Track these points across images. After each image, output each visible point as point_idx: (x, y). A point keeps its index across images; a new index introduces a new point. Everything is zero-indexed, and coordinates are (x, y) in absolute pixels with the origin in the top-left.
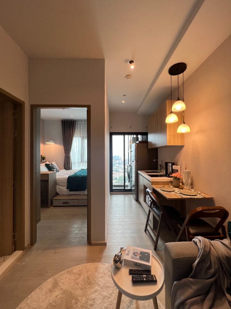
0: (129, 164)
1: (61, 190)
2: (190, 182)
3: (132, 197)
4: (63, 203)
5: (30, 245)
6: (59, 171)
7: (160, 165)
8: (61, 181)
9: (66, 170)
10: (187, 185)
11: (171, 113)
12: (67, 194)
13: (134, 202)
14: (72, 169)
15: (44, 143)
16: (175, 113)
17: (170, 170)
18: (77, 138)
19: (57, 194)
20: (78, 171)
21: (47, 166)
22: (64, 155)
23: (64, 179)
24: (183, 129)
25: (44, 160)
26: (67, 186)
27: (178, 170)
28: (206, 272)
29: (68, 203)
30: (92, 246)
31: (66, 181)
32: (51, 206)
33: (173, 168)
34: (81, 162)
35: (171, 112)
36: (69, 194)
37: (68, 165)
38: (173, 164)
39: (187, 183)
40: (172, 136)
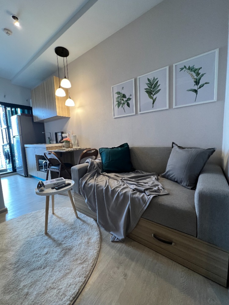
3: (18, 176)
7: (49, 138)
10: (75, 145)
16: (63, 88)
17: (59, 138)
24: (69, 103)
27: (67, 136)
28: (93, 168)
33: (63, 136)
35: (60, 87)
38: (62, 133)
40: (61, 109)
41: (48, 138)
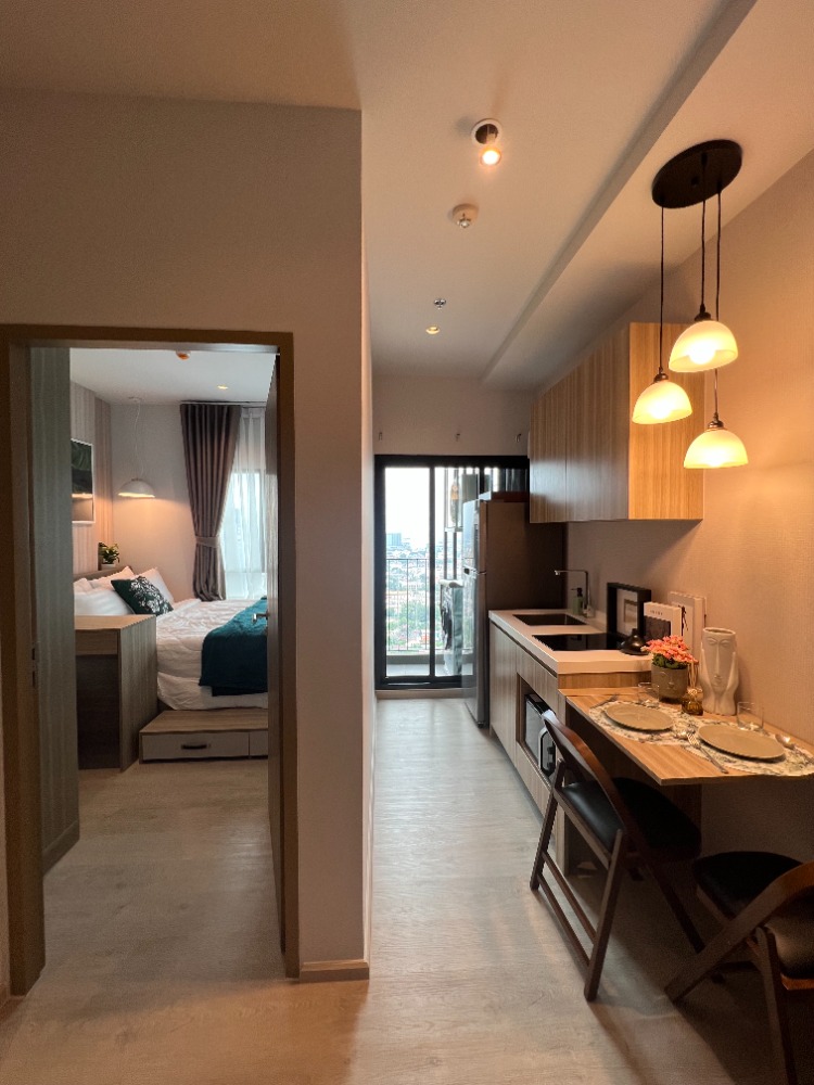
0: (445, 577)
1: (175, 692)
2: (733, 686)
3: (462, 710)
4: (185, 747)
5: (8, 990)
6: (170, 609)
7: (580, 590)
8: (178, 653)
9: (203, 600)
10: (719, 695)
11: (658, 378)
12: (201, 706)
13: (470, 733)
14: (224, 598)
15: (111, 494)
16: (679, 379)
18: (244, 476)
19: (160, 707)
20: (250, 605)
21: (122, 589)
22: (192, 541)
23: (187, 644)
24: (712, 451)
25: (111, 561)
26: (200, 674)
27: (669, 623)
29: (203, 747)
30: (303, 987)
31: (198, 654)
32: (133, 761)
33: (647, 613)
35: (662, 376)
36: (210, 706)
37: (211, 581)
38: (646, 595)
39: (719, 689)
40: (651, 481)
41: (576, 592)
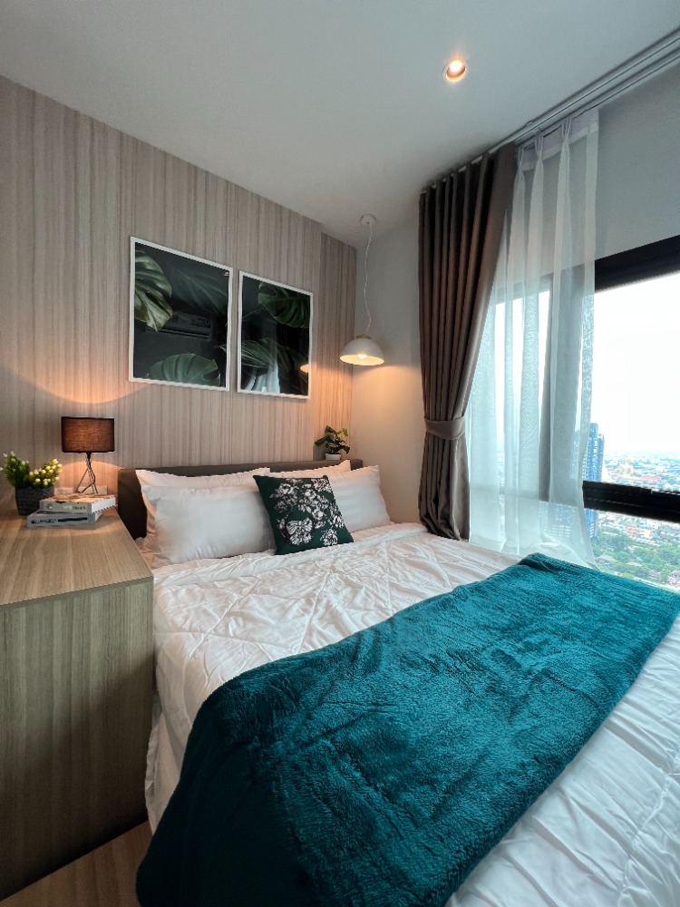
34: (544, 495)
